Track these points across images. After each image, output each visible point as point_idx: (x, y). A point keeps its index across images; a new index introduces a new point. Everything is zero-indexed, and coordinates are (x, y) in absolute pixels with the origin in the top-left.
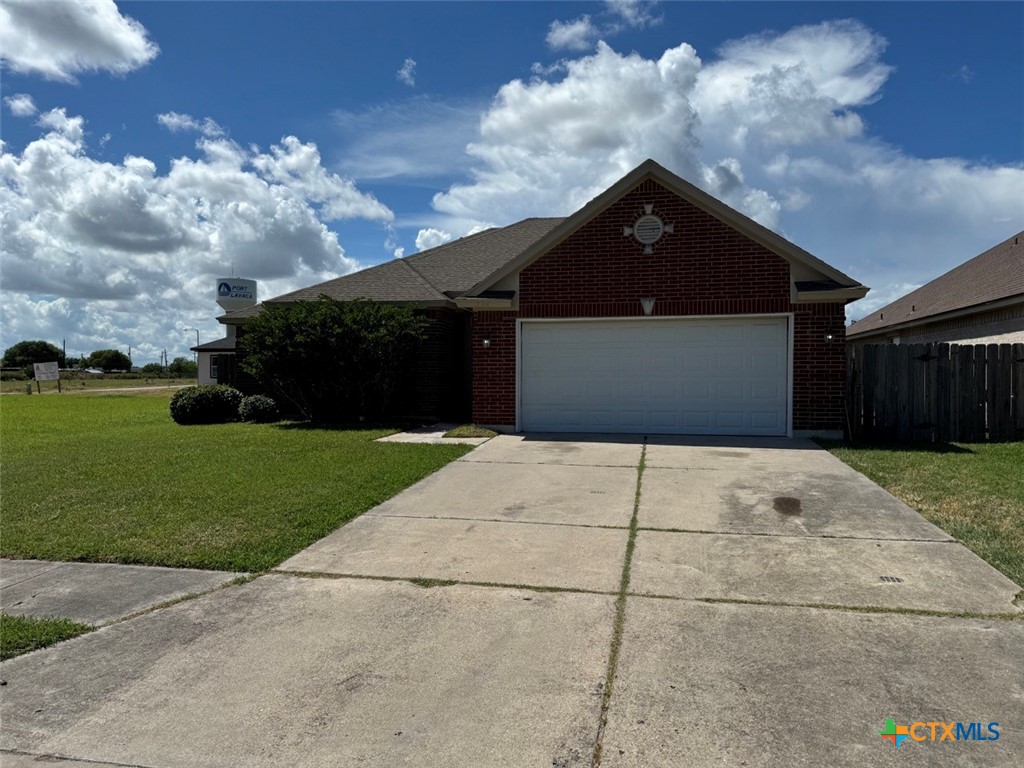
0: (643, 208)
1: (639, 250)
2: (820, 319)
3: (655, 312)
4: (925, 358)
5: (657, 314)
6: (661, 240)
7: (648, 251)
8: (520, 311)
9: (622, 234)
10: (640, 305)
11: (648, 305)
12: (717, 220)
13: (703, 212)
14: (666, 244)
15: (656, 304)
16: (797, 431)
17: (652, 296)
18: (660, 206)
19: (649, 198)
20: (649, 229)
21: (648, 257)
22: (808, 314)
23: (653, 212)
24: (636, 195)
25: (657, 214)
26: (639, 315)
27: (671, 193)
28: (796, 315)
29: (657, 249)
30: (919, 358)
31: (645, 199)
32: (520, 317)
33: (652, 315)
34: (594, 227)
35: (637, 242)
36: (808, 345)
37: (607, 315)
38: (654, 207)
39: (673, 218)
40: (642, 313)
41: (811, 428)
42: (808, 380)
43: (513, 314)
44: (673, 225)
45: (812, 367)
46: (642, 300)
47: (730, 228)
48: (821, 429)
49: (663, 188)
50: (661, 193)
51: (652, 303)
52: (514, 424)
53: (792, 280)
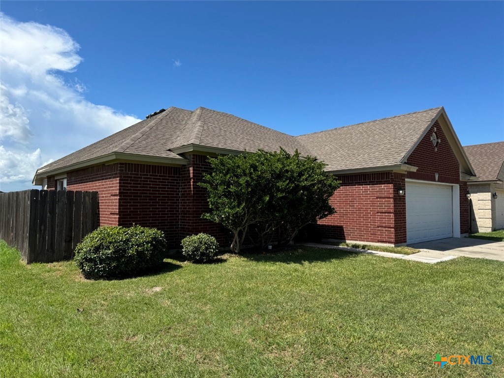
0: (434, 129)
1: (434, 149)
6: (437, 145)
8: (406, 174)
9: (430, 140)
13: (445, 136)
16: (462, 234)
17: (437, 172)
18: (437, 129)
19: (435, 124)
21: (435, 153)
23: (435, 132)
27: (439, 124)
28: (460, 185)
29: (437, 149)
32: (406, 177)
33: (437, 182)
35: (433, 145)
36: (463, 198)
37: (428, 180)
40: (435, 180)
44: (440, 139)
46: (435, 174)
48: (466, 233)
51: (438, 176)
52: (406, 242)
53: (460, 171)
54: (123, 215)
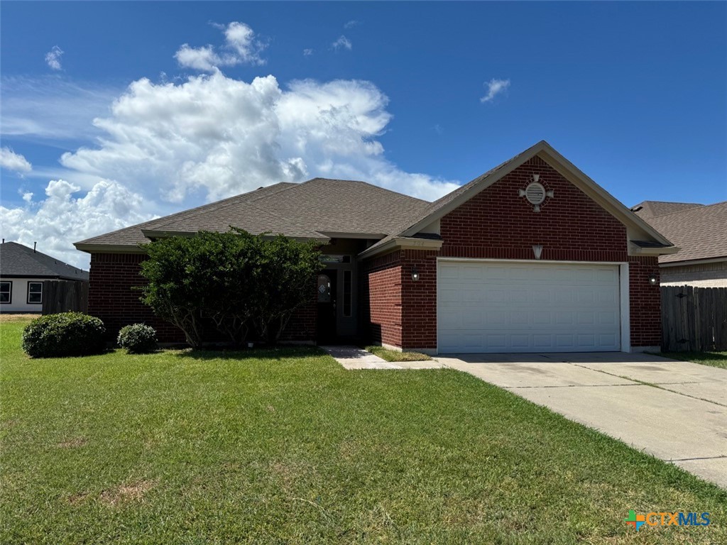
0: (532, 176)
1: (530, 208)
2: (645, 267)
3: (544, 257)
4: (681, 296)
5: (544, 259)
6: (544, 202)
7: (537, 209)
8: (440, 251)
9: (518, 195)
10: (532, 250)
11: (538, 252)
12: (581, 192)
13: (573, 185)
14: (550, 206)
15: (543, 250)
16: (635, 348)
17: (541, 244)
18: (544, 177)
19: (537, 170)
20: (535, 193)
21: (536, 214)
22: (637, 264)
23: (539, 181)
24: (527, 166)
25: (541, 183)
26: (531, 259)
27: (551, 168)
28: (630, 264)
29: (543, 209)
30: (677, 296)
31: (534, 170)
32: (440, 256)
33: (541, 259)
34: (497, 187)
35: (528, 202)
36: (638, 286)
37: (508, 258)
38: (540, 177)
39: (554, 187)
40: (533, 257)
41: (642, 345)
42: (639, 310)
43: (434, 253)
44: (553, 192)
45: (641, 301)
46: (534, 248)
47: (590, 198)
48: (648, 345)
49: (546, 163)
50: (544, 167)
51: (541, 250)
52: (436, 347)
53: (628, 239)
54: (94, 304)
